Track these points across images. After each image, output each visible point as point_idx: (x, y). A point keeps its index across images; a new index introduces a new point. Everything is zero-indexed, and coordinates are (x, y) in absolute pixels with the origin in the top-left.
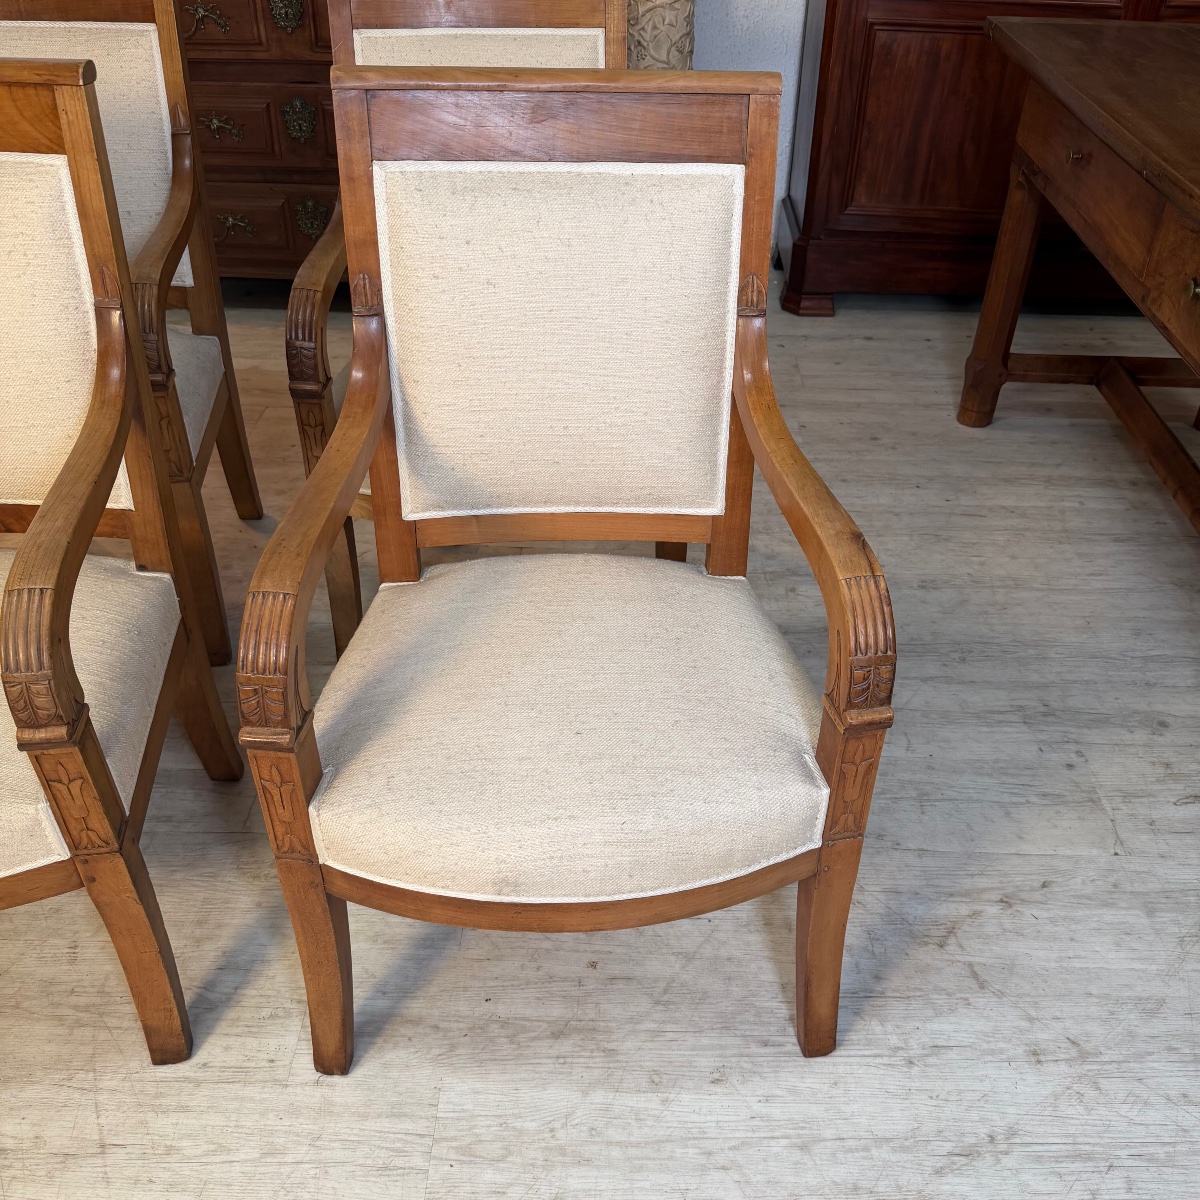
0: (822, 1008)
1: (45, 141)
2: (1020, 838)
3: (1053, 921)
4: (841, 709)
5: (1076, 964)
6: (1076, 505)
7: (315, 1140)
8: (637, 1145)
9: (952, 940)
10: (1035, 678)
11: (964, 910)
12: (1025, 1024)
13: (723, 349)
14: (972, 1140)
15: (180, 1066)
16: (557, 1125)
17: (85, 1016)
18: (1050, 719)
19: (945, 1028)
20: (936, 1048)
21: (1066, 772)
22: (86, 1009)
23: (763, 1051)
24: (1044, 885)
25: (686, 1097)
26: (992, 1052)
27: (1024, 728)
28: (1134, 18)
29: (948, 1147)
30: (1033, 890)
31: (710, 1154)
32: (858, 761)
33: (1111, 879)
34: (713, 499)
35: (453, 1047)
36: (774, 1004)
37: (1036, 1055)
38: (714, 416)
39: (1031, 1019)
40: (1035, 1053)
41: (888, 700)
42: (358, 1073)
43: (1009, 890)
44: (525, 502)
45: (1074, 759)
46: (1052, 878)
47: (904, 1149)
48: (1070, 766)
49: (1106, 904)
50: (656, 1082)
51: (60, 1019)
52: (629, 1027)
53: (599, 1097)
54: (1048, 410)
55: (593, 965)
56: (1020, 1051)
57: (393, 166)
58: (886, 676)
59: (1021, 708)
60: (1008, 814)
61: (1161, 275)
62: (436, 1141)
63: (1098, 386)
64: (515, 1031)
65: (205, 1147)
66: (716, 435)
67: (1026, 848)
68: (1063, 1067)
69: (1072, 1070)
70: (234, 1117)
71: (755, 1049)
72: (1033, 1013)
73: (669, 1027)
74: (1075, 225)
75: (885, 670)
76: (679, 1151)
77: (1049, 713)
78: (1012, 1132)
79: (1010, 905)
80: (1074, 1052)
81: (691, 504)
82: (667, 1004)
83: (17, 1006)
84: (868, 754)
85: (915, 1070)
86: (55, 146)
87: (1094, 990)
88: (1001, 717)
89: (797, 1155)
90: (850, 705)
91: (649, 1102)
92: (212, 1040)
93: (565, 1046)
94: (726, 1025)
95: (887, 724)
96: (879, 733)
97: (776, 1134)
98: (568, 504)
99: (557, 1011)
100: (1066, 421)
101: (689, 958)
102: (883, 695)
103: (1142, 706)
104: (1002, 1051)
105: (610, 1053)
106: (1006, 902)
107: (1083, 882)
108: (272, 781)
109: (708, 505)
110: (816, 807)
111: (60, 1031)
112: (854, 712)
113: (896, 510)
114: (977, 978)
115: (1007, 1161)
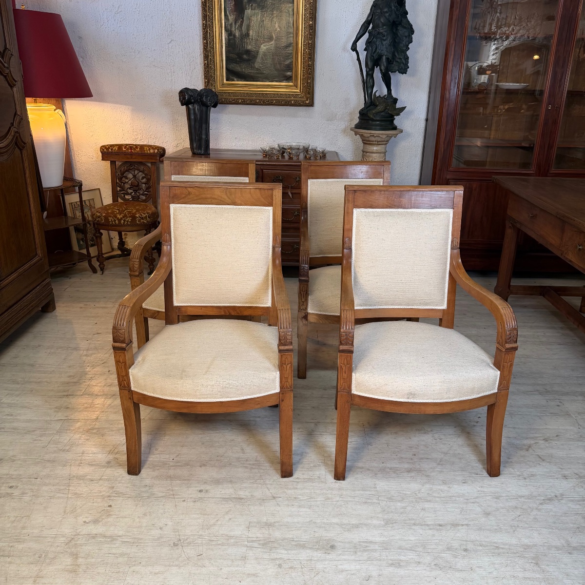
0: (496, 457)
1: (267, 203)
2: (546, 424)
3: (562, 445)
4: (503, 344)
5: (573, 456)
6: (542, 334)
7: (341, 496)
8: (444, 497)
9: (530, 449)
10: (540, 382)
11: (532, 442)
12: (560, 470)
13: (447, 259)
14: (550, 497)
15: (290, 478)
16: (417, 493)
17: (254, 467)
18: (548, 393)
19: (533, 470)
20: (533, 475)
21: (557, 407)
22: (253, 464)
23: (477, 476)
24: (557, 436)
25: (455, 486)
26: (551, 476)
27: (541, 396)
28: (539, 176)
29: (543, 498)
30: (553, 437)
31: (467, 499)
32: (508, 362)
33: (580, 435)
34: (444, 304)
35: (376, 474)
36: (477, 465)
37: (565, 477)
38: (444, 278)
39: (561, 469)
40: (565, 476)
41: (516, 342)
42: (348, 480)
43: (546, 437)
44: (386, 304)
45: (559, 404)
46: (560, 434)
47: (529, 499)
48: (558, 406)
49: (579, 441)
50: (444, 482)
51: (246, 467)
52: (431, 470)
53: (427, 486)
54: (525, 307)
55: (415, 455)
56: (560, 476)
57: (359, 210)
58: (516, 334)
59: (538, 390)
60: (540, 418)
61: (567, 245)
62: (379, 496)
63: (544, 296)
64: (395, 470)
65: (307, 497)
66: (444, 284)
67: (548, 427)
68: (574, 480)
69: (577, 481)
70: (312, 490)
71: (474, 475)
72: (562, 467)
73: (444, 470)
74: (534, 236)
75: (515, 332)
76: (458, 499)
77: (547, 392)
78: (562, 495)
79: (547, 441)
80: (577, 476)
81: (437, 305)
82: (442, 465)
83: (231, 464)
84: (510, 360)
85: (527, 480)
86: (270, 205)
87: (580, 462)
88: (532, 393)
89: (495, 500)
90: (506, 343)
91: (445, 487)
92: (297, 472)
93: (413, 474)
94: (463, 470)
95: (516, 349)
96: (514, 352)
97: (487, 495)
98: (399, 305)
99: (406, 466)
100: (533, 310)
101: (446, 454)
102: (515, 340)
103: (579, 390)
104: (554, 476)
105: (428, 476)
106: (546, 440)
107: (570, 435)
108: (344, 364)
109: (442, 306)
110: (496, 376)
111: (247, 470)
112: (507, 345)
113: (479, 335)
114: (542, 459)
115: (563, 501)
